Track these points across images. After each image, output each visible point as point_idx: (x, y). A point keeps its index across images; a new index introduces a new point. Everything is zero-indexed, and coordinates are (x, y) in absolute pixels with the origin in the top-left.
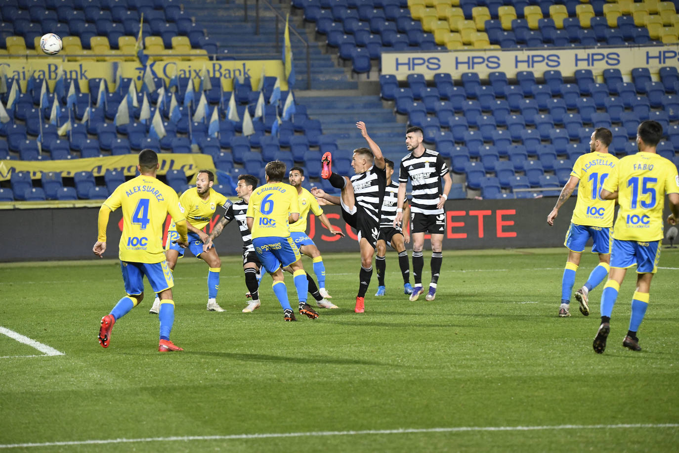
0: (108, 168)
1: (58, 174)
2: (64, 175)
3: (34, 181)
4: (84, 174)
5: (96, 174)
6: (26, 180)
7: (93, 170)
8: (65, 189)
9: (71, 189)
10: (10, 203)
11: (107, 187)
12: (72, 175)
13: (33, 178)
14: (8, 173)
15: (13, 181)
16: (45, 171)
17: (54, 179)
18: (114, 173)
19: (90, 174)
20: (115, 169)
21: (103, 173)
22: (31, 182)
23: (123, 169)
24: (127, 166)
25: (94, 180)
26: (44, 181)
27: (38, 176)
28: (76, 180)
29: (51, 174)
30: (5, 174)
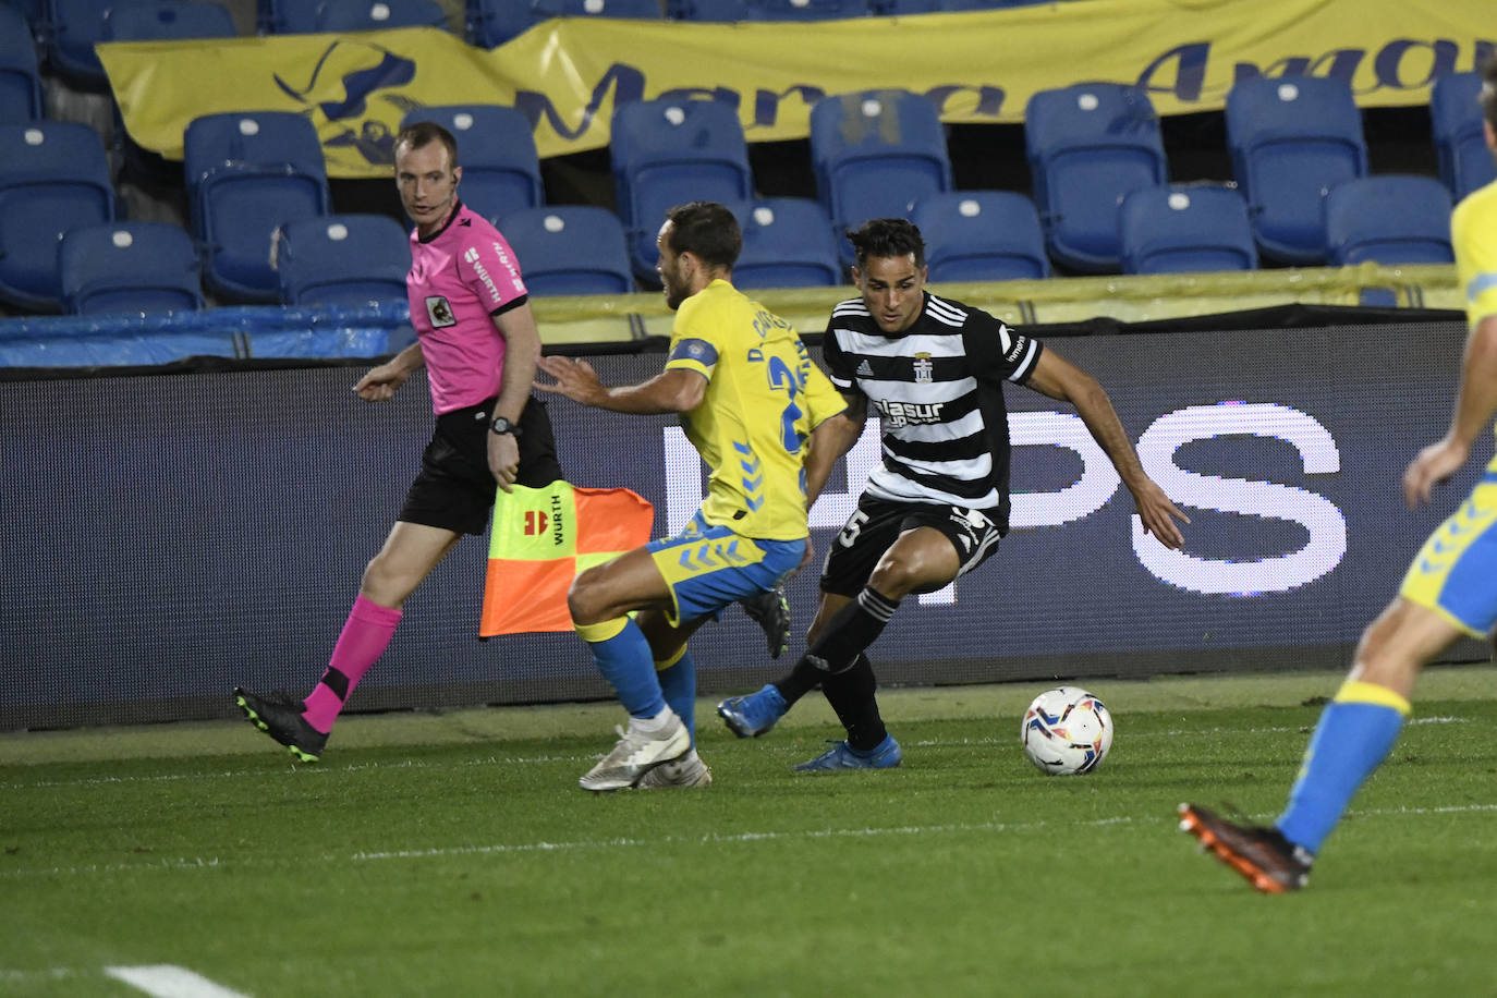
0: (1246, 56)
1: (917, 108)
2: (961, 109)
3: (763, 153)
4: (1088, 102)
5: (1167, 104)
6: (709, 152)
7: (1147, 74)
8: (970, 208)
9: (1004, 201)
10: (608, 304)
11: (1243, 190)
12: (1012, 110)
13: (758, 134)
14: (593, 107)
15: (626, 160)
16: (831, 87)
17: (892, 137)
18: (1288, 93)
19: (1127, 102)
20: (1296, 68)
21: (1213, 95)
22: (743, 162)
23: (1347, 60)
24: (1373, 48)
25: (1155, 141)
26: (825, 152)
27: (792, 121)
28: (1041, 142)
29: (872, 108)
30: (574, 116)
